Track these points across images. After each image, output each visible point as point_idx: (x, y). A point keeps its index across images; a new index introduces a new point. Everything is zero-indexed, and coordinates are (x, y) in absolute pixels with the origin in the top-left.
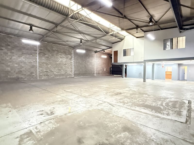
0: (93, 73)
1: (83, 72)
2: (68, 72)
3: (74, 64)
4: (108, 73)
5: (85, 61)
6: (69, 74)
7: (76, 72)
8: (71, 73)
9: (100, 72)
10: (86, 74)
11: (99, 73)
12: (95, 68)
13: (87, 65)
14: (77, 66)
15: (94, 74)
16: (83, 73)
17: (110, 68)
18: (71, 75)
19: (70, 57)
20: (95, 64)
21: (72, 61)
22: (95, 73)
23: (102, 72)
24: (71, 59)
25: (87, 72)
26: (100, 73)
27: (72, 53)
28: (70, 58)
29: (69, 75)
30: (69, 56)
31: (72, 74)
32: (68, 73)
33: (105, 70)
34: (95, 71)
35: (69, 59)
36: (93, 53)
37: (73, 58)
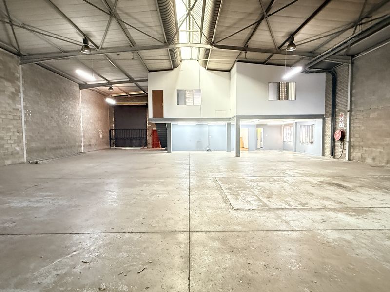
0: (77, 144)
1: (53, 143)
2: (6, 147)
3: (26, 115)
4: (107, 144)
5: (56, 110)
6: (10, 151)
7: (33, 145)
8: (18, 146)
9: (93, 141)
10: (62, 148)
11: (90, 145)
12: (82, 130)
13: (64, 122)
14: (36, 123)
15: (80, 146)
16: (54, 146)
17: (110, 132)
18: (18, 153)
19: (13, 90)
20: (81, 119)
21: (18, 106)
22: (82, 144)
23: (97, 140)
24: (14, 96)
25: (64, 142)
26: (91, 143)
27: (18, 75)
28: (12, 93)
29: (12, 154)
30: (7, 83)
31: (22, 150)
32: (7, 149)
33: (101, 136)
34: (82, 139)
35: (9, 97)
36: (75, 87)
37: (22, 95)
